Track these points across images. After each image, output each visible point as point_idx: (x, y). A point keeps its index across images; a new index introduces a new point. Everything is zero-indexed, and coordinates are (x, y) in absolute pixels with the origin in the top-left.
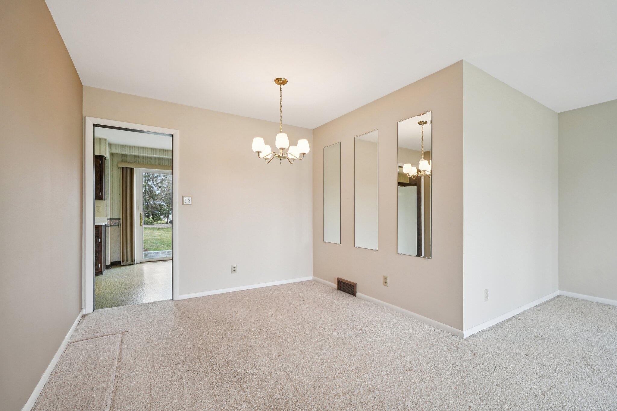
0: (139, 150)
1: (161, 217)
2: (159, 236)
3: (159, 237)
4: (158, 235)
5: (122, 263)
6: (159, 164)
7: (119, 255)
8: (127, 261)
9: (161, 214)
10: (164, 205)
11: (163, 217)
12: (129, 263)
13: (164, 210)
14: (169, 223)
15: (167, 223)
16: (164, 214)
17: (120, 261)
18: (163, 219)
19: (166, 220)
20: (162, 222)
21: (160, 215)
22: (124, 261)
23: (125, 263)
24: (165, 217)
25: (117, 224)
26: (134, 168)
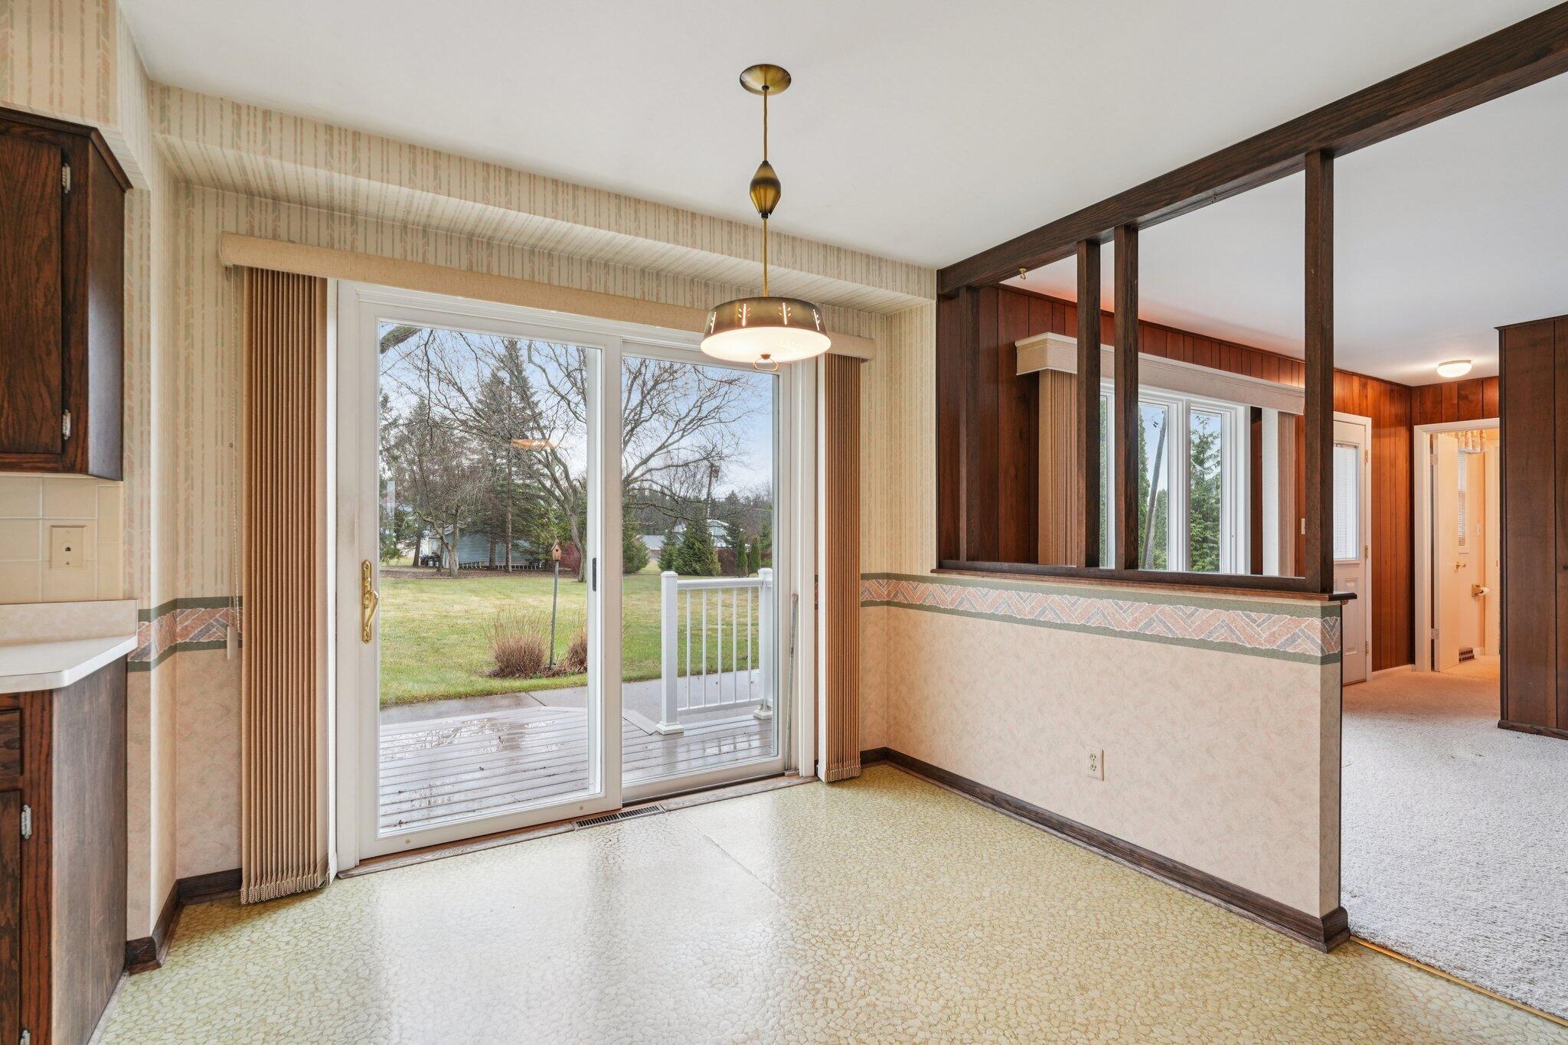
0: (355, 150)
1: (400, 546)
2: (398, 607)
3: (399, 614)
4: (392, 604)
5: (243, 889)
6: (470, 269)
7: (228, 834)
8: (280, 872)
9: (398, 538)
10: (408, 513)
11: (403, 546)
12: (289, 884)
13: (409, 526)
14: (419, 564)
15: (415, 564)
16: (405, 539)
17: (235, 866)
18: (404, 554)
19: (412, 554)
20: (402, 560)
21: (395, 540)
22: (262, 877)
23: (268, 889)
24: (409, 545)
25: (216, 634)
26: (324, 281)
